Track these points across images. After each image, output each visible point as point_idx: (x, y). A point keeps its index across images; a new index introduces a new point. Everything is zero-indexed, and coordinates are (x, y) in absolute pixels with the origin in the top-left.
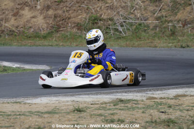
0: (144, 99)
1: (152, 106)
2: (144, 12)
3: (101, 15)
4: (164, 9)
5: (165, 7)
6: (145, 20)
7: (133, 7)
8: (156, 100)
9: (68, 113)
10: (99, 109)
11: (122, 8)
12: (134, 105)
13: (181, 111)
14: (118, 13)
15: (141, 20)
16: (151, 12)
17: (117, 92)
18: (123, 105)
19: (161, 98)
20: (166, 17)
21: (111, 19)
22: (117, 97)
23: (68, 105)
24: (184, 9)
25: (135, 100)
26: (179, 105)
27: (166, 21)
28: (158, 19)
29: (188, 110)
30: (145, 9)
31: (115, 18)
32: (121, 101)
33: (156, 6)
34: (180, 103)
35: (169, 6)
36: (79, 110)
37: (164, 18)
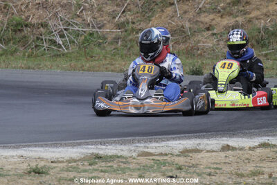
0: (134, 154)
1: (152, 167)
2: (97, 15)
3: (27, 18)
4: (130, 10)
5: (132, 6)
6: (100, 28)
7: (79, 6)
8: (154, 157)
9: (21, 176)
10: (68, 170)
11: (62, 6)
12: (123, 166)
13: (199, 175)
14: (56, 15)
15: (93, 27)
16: (109, 14)
17: (88, 144)
18: (103, 164)
19: (161, 154)
20: (133, 23)
21: (44, 25)
22: (91, 151)
23: (15, 163)
24: (163, 11)
25: (121, 157)
26: (193, 166)
27: (133, 29)
28: (120, 26)
29: (210, 174)
30: (100, 10)
31: (51, 23)
32: (99, 157)
33: (118, 5)
34: (193, 162)
35: (137, 6)
36: (38, 172)
37: (131, 25)
